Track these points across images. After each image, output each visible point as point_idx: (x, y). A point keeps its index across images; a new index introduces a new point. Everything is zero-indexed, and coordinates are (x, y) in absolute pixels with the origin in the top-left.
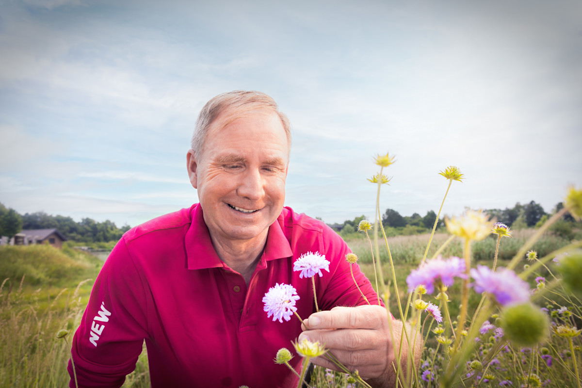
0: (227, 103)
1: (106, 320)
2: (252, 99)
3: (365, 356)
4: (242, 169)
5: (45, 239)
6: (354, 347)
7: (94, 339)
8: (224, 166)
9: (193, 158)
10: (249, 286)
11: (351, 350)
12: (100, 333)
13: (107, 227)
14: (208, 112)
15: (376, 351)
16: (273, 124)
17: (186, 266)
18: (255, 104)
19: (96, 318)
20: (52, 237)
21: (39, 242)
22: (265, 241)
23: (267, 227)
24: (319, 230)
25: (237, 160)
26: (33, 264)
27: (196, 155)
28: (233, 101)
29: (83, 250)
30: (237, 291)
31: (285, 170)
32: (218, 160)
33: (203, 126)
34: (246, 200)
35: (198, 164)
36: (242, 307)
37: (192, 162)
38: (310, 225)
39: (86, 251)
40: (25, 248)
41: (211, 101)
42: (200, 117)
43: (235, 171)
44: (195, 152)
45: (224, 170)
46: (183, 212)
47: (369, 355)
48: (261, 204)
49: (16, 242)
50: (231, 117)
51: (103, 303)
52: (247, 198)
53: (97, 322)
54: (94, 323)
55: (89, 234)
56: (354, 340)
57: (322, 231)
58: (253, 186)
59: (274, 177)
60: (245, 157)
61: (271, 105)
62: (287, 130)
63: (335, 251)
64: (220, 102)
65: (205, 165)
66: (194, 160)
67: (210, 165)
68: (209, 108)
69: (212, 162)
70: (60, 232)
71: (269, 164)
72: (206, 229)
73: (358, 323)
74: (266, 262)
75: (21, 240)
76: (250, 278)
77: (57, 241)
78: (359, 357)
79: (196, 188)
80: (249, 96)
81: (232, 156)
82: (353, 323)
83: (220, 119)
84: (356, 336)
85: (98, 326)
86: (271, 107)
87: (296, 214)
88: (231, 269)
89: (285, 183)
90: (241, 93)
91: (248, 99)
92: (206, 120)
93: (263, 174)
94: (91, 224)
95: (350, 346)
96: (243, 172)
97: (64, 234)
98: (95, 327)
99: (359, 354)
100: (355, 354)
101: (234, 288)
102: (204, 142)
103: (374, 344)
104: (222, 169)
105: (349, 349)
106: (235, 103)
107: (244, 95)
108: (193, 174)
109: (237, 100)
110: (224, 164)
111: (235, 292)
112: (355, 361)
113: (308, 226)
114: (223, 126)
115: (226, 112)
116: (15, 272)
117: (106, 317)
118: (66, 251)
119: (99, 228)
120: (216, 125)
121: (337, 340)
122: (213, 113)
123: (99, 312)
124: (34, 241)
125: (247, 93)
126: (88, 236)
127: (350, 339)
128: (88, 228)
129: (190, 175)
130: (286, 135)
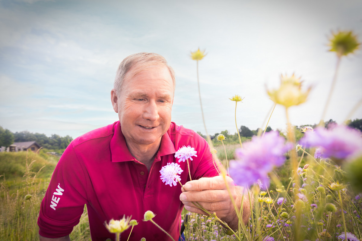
0: (136, 61)
1: (61, 194)
2: (151, 58)
3: (219, 205)
4: (146, 102)
5: (29, 148)
6: (212, 200)
7: (53, 206)
8: (134, 99)
9: (115, 94)
10: (150, 171)
11: (211, 202)
12: (57, 202)
13: (67, 140)
14: (124, 66)
15: (225, 202)
16: (164, 74)
17: (111, 160)
18: (153, 61)
19: (55, 193)
20: (33, 146)
21: (25, 149)
22: (160, 144)
23: (161, 136)
24: (191, 135)
25: (142, 96)
26: (22, 163)
27: (117, 93)
28: (140, 60)
29: (53, 154)
30: (142, 174)
31: (172, 102)
32: (130, 96)
33: (121, 75)
34: (149, 121)
35: (118, 98)
36: (146, 184)
37: (114, 96)
38: (186, 133)
39: (54, 154)
40: (16, 153)
41: (126, 59)
42: (119, 69)
43: (141, 102)
44: (116, 90)
45: (135, 102)
46: (109, 127)
47: (222, 204)
48: (157, 123)
49: (11, 150)
50: (138, 70)
51: (59, 184)
52: (149, 120)
53: (55, 196)
54: (53, 196)
55: (56, 144)
56: (212, 196)
57: (193, 136)
58: (152, 113)
59: (165, 106)
60: (147, 94)
61: (163, 62)
62: (172, 77)
63: (201, 148)
64: (132, 60)
65: (123, 99)
66: (115, 95)
67: (126, 99)
68: (125, 63)
69: (127, 97)
70: (38, 143)
71: (162, 98)
72: (123, 138)
73: (214, 187)
74: (160, 157)
75: (13, 148)
76: (151, 166)
77: (36, 148)
78: (215, 206)
79: (117, 112)
80: (150, 56)
81: (139, 93)
82: (211, 187)
83: (132, 71)
84: (213, 194)
85: (56, 198)
86: (163, 63)
87: (178, 126)
88: (139, 162)
89: (171, 110)
90: (145, 54)
91: (149, 58)
92: (123, 71)
93: (158, 104)
94: (57, 138)
95: (210, 199)
96: (146, 103)
97: (40, 144)
98: (54, 198)
99: (215, 204)
100: (213, 204)
101: (141, 173)
102: (122, 85)
103: (224, 198)
104: (133, 101)
105: (210, 202)
106: (141, 61)
107: (146, 56)
108: (115, 104)
109: (142, 59)
110: (134, 98)
111: (141, 175)
112: (213, 208)
113: (185, 133)
114: (134, 75)
115: (135, 66)
116: (10, 168)
117: (61, 192)
118: (42, 155)
119: (62, 140)
120: (129, 74)
121: (202, 197)
122: (127, 67)
123: (57, 190)
124: (22, 149)
125: (149, 54)
126: (56, 146)
127: (210, 196)
128: (56, 140)
129: (113, 104)
130: (172, 80)
